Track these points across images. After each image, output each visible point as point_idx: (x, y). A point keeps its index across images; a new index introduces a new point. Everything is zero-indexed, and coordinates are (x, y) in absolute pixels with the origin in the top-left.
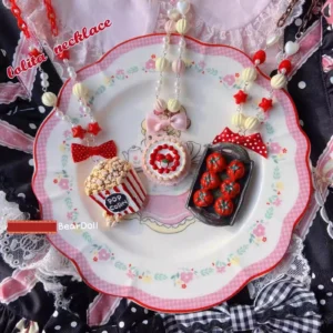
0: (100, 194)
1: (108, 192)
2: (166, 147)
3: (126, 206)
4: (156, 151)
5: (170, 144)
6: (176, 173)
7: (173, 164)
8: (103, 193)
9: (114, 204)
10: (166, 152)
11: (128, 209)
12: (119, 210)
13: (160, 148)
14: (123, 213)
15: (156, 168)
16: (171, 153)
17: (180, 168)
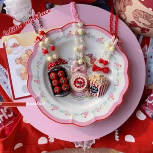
0: (92, 83)
1: (95, 85)
2: (80, 78)
3: (96, 93)
4: (76, 80)
5: (81, 77)
6: (84, 88)
7: (82, 85)
8: (94, 84)
9: (93, 89)
10: (80, 80)
11: (95, 94)
12: (93, 92)
13: (77, 78)
14: (93, 94)
15: (76, 86)
16: (82, 80)
17: (85, 86)
